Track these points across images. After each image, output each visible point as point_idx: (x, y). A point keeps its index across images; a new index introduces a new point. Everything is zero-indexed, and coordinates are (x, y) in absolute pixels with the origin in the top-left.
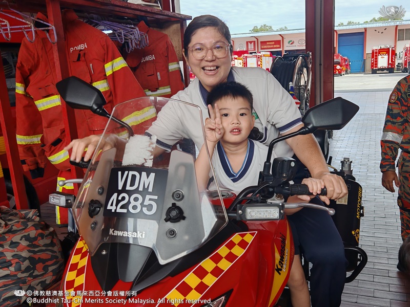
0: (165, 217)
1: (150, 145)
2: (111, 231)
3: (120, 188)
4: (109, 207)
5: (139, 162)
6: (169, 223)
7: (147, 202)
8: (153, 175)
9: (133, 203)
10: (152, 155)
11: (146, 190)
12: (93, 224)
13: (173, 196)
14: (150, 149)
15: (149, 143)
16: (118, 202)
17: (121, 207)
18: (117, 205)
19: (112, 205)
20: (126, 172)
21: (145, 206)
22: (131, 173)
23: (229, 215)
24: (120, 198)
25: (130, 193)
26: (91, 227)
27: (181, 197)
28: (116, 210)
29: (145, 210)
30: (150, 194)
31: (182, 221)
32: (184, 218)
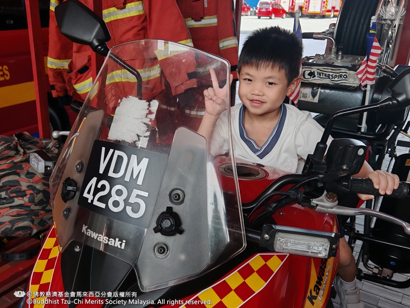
0: (154, 225)
1: (147, 114)
2: (84, 228)
3: (101, 171)
4: (85, 195)
5: (129, 138)
6: (159, 234)
7: (133, 200)
8: (145, 161)
9: (114, 197)
10: (148, 131)
11: (133, 180)
12: (66, 210)
13: (170, 195)
14: (147, 121)
15: (147, 112)
16: (97, 191)
17: (100, 200)
18: (94, 195)
19: (89, 193)
20: (111, 151)
21: (130, 204)
22: (117, 153)
23: (250, 235)
24: (99, 186)
25: (112, 182)
26: (64, 215)
27: (181, 199)
28: (92, 201)
29: (129, 209)
30: (139, 188)
31: (178, 236)
32: (181, 232)
